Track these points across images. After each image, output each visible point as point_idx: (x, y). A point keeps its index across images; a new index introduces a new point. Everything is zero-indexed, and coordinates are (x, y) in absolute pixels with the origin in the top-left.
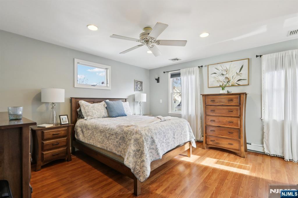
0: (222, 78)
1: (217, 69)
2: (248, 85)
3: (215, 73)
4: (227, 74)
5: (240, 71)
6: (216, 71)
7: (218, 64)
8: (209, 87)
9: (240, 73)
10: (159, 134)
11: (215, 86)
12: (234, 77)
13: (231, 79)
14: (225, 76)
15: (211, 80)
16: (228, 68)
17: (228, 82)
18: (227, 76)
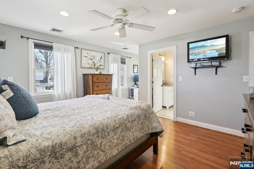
0: (91, 62)
1: (88, 54)
2: (104, 69)
3: (86, 57)
4: (94, 59)
5: (100, 60)
6: (87, 55)
7: (89, 50)
8: (82, 67)
9: (101, 60)
11: (86, 67)
12: (98, 63)
13: (96, 64)
14: (93, 61)
15: (83, 61)
16: (95, 55)
17: (94, 65)
18: (94, 61)
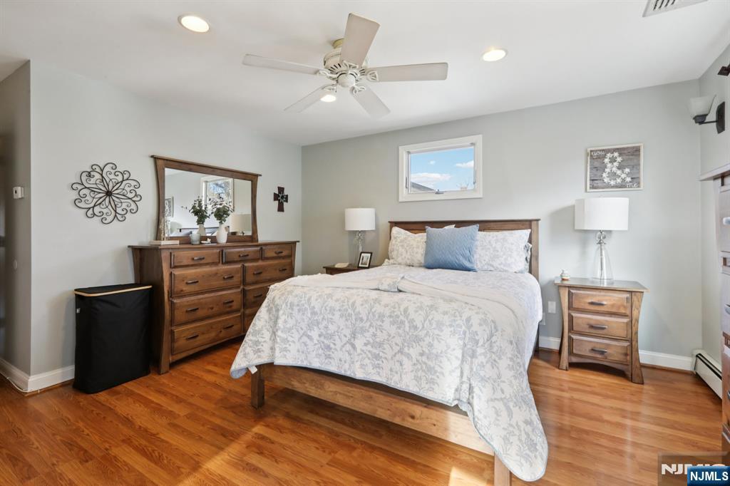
10: (299, 311)
